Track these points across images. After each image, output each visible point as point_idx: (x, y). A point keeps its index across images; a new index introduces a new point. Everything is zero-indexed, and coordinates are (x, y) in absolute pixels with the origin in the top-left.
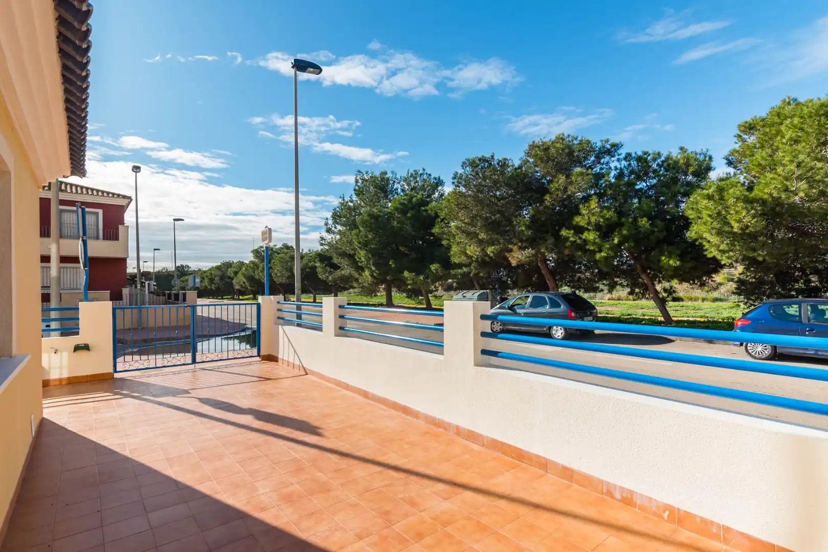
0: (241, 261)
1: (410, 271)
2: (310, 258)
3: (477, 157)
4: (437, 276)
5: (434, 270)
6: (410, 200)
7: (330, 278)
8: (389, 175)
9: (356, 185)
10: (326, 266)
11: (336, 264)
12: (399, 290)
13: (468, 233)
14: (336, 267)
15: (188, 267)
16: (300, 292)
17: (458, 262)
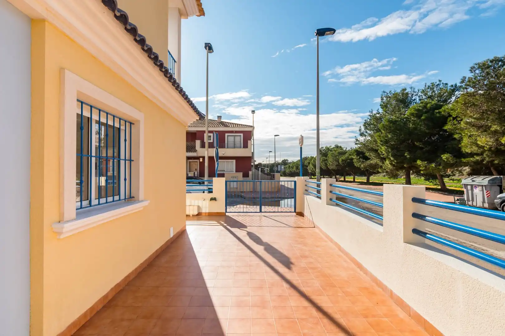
0: (312, 156)
1: (422, 160)
2: (350, 153)
3: (489, 60)
4: (448, 163)
5: (446, 159)
6: (425, 107)
7: (362, 165)
8: (408, 90)
9: (382, 102)
10: (359, 158)
11: (367, 157)
12: (418, 175)
13: (479, 127)
14: (367, 158)
15: (287, 160)
16: (319, 175)
17: (469, 152)
